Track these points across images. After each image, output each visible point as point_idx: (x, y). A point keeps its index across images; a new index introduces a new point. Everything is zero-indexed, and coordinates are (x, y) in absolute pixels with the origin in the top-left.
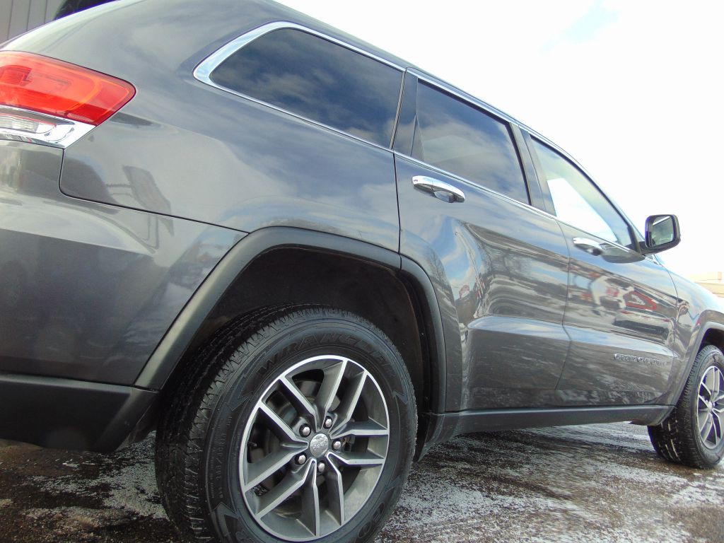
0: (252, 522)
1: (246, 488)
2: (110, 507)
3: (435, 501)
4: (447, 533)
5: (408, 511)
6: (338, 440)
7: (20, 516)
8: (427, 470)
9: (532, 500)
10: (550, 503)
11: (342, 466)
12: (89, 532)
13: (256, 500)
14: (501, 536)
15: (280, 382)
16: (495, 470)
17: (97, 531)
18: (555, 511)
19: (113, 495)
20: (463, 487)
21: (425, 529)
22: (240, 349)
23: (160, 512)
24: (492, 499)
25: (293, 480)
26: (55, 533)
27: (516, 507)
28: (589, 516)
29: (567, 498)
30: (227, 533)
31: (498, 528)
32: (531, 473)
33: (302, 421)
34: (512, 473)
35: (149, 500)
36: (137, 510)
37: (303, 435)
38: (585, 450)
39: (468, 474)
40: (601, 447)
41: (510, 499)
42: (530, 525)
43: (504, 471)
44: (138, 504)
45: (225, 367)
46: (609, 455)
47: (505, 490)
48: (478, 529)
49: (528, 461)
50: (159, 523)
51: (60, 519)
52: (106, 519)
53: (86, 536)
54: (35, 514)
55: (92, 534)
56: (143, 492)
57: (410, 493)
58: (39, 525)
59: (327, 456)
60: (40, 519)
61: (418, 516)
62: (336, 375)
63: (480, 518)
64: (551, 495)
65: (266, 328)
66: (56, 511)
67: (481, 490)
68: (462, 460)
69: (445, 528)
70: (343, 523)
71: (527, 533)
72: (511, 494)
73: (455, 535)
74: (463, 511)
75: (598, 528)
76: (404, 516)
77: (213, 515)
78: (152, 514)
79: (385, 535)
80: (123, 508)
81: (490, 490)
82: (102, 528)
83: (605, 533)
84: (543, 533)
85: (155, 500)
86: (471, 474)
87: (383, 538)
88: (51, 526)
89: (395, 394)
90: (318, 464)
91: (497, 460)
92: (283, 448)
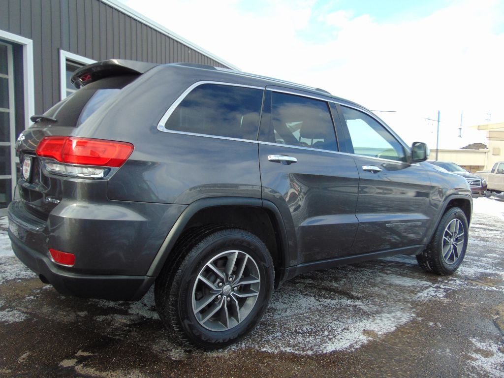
0: (199, 325)
1: (195, 312)
2: (132, 314)
3: (289, 304)
4: (292, 321)
5: (275, 310)
6: (236, 287)
7: (93, 320)
8: (288, 286)
9: (340, 301)
10: (349, 302)
11: (238, 298)
12: (126, 327)
13: (200, 316)
14: (319, 322)
15: (207, 266)
16: (326, 284)
17: (129, 326)
18: (350, 306)
19: (132, 308)
20: (306, 295)
21: (282, 319)
22: (189, 255)
23: (156, 316)
24: (320, 301)
25: (216, 306)
26: (111, 328)
27: (331, 305)
28: (366, 308)
29: (359, 298)
30: (189, 331)
31: (318, 317)
32: (345, 284)
33: (218, 280)
34: (335, 285)
35: (149, 310)
36: (145, 315)
37: (219, 287)
38: (380, 267)
39: (310, 287)
40: (392, 264)
41: (328, 301)
42: (335, 315)
43: (330, 284)
44: (144, 312)
45: (183, 263)
46: (393, 269)
47: (328, 296)
48: (308, 318)
49: (346, 276)
50: (156, 321)
51: (111, 321)
52: (132, 321)
53: (125, 329)
54: (100, 318)
55: (128, 328)
56: (145, 305)
57: (277, 299)
58: (103, 324)
59: (231, 294)
60: (103, 321)
61: (280, 312)
62: (233, 258)
63: (310, 312)
64: (351, 297)
65: (200, 243)
66: (108, 317)
67: (315, 297)
68: (309, 277)
69: (292, 318)
70: (240, 322)
71: (332, 319)
72: (330, 298)
73: (296, 322)
74: (303, 309)
75: (369, 315)
76: (273, 313)
77: (183, 324)
78: (152, 317)
79: (262, 323)
80: (138, 314)
81: (320, 296)
82: (132, 325)
83: (371, 317)
84: (340, 319)
85: (153, 309)
86: (311, 286)
87: (261, 325)
88: (109, 324)
89: (262, 263)
90: (227, 298)
91: (328, 277)
92: (211, 293)
